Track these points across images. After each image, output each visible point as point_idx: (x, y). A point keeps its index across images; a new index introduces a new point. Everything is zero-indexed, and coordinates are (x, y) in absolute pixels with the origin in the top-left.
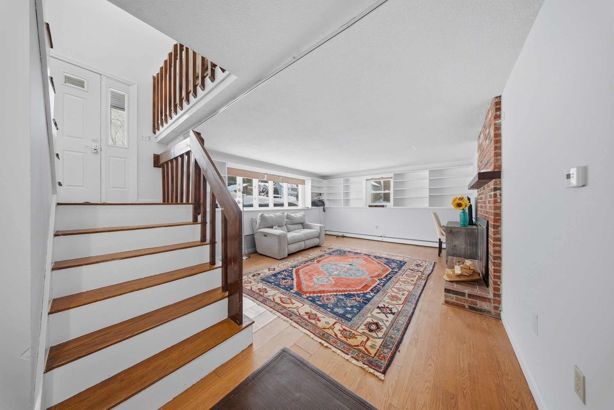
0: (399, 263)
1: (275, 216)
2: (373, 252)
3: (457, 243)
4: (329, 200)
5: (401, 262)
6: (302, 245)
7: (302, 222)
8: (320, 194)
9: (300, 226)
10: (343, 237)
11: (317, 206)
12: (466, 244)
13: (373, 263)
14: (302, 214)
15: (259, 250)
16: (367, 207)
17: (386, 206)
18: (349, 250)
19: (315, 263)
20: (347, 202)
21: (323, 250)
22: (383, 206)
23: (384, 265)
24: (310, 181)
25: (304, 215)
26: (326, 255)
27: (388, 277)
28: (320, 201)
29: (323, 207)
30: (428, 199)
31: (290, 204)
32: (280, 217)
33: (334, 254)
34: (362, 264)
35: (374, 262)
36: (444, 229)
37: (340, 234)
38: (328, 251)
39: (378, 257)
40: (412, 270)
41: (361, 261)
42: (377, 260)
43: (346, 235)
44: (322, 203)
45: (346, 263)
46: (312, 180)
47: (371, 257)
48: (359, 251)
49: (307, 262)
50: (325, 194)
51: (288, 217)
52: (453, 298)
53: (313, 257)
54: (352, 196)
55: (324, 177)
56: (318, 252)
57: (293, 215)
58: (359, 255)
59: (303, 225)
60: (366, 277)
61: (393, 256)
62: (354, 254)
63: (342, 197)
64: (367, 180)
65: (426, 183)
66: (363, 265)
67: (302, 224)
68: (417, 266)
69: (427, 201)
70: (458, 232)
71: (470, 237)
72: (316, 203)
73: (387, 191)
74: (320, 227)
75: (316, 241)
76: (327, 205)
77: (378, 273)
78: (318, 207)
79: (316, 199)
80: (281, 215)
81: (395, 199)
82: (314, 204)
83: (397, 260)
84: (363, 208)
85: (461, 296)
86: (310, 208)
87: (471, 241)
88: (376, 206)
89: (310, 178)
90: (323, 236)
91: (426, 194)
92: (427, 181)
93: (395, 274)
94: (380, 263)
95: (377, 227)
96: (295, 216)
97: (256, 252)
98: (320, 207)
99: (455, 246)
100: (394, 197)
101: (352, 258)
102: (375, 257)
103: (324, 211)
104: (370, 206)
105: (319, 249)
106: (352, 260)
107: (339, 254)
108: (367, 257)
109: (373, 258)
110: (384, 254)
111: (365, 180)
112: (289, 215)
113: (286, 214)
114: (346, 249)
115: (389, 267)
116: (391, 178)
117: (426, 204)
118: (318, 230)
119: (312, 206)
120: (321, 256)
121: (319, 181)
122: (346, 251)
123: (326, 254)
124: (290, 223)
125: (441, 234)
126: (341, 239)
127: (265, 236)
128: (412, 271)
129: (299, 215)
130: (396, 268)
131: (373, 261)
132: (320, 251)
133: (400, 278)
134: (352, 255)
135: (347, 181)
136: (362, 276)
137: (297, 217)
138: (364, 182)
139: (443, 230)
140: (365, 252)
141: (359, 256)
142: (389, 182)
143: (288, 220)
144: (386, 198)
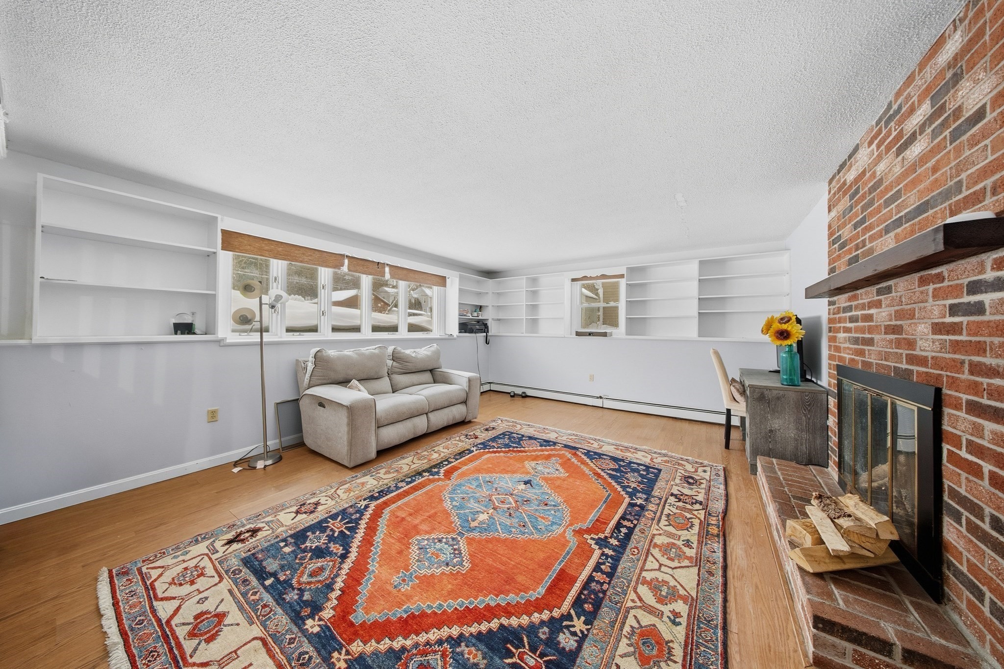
0: (645, 473)
1: (356, 354)
2: (584, 439)
3: (776, 423)
4: (499, 320)
5: (648, 468)
6: (420, 425)
7: (430, 368)
8: (481, 307)
9: (427, 376)
10: (525, 396)
11: (471, 331)
12: (797, 429)
13: (584, 474)
14: (433, 349)
15: (309, 442)
16: (571, 336)
17: (611, 334)
18: (530, 432)
19: (439, 480)
20: (534, 323)
21: (472, 433)
22: (604, 335)
23: (610, 480)
24: (457, 280)
25: (437, 354)
26: (474, 449)
27: (624, 530)
28: (478, 321)
29: (485, 334)
30: (696, 321)
31: (412, 328)
32: (372, 357)
33: (494, 447)
34: (558, 478)
35: (587, 471)
36: (738, 387)
37: (519, 391)
38: (484, 436)
39: (595, 453)
40: (680, 500)
41: (553, 469)
42: (592, 465)
43: (530, 392)
44: (483, 327)
45: (518, 476)
46: (461, 278)
47: (577, 455)
48: (552, 437)
49: (420, 474)
50: (490, 308)
51: (395, 357)
52: (845, 654)
53: (442, 455)
54: (544, 313)
55: (490, 274)
56: (460, 441)
57: (408, 352)
58: (552, 447)
59: (435, 374)
60: (564, 532)
61: (627, 449)
62: (541, 446)
63: (523, 315)
64: (573, 280)
65: (692, 289)
66: (558, 483)
67: (431, 371)
68: (689, 483)
69: (694, 324)
70: (778, 398)
71: (809, 411)
72: (469, 327)
73: (612, 304)
74: (470, 380)
75: (457, 412)
76: (493, 329)
77: (594, 516)
78: (473, 335)
79: (471, 317)
80: (377, 351)
81: (629, 320)
82: (465, 327)
83: (638, 462)
84: (564, 337)
85: (875, 651)
86: (455, 336)
87: (811, 421)
88: (590, 334)
89: (457, 273)
90: (475, 399)
91: (693, 309)
92: (696, 283)
93: (639, 516)
94: (599, 475)
95: (592, 378)
96: (413, 355)
97: (300, 444)
98: (478, 335)
99: (771, 431)
100: (627, 315)
101: (536, 458)
102: (588, 454)
103: (487, 342)
104: (578, 334)
105: (464, 431)
106: (533, 463)
107: (507, 446)
108: (569, 456)
109: (583, 456)
110: (609, 444)
111: (570, 281)
112: (399, 353)
113: (390, 349)
114: (522, 432)
115: (622, 487)
116: (622, 276)
117: (691, 331)
118: (465, 385)
119: (460, 332)
120: (461, 454)
121: (478, 282)
122: (523, 436)
123: (476, 446)
124: (402, 371)
125: (730, 399)
126: (519, 402)
127: (321, 405)
128: (680, 504)
129: (424, 352)
130: (640, 492)
131: (582, 466)
132: (463, 438)
133: (655, 532)
134: (535, 446)
135: (534, 281)
136: (554, 527)
137: (419, 356)
138: (568, 283)
139: (738, 390)
140: (564, 439)
141: (552, 450)
142: (616, 286)
143: (395, 364)
144: (610, 317)
